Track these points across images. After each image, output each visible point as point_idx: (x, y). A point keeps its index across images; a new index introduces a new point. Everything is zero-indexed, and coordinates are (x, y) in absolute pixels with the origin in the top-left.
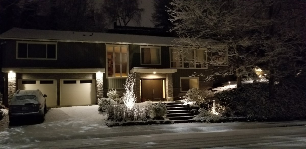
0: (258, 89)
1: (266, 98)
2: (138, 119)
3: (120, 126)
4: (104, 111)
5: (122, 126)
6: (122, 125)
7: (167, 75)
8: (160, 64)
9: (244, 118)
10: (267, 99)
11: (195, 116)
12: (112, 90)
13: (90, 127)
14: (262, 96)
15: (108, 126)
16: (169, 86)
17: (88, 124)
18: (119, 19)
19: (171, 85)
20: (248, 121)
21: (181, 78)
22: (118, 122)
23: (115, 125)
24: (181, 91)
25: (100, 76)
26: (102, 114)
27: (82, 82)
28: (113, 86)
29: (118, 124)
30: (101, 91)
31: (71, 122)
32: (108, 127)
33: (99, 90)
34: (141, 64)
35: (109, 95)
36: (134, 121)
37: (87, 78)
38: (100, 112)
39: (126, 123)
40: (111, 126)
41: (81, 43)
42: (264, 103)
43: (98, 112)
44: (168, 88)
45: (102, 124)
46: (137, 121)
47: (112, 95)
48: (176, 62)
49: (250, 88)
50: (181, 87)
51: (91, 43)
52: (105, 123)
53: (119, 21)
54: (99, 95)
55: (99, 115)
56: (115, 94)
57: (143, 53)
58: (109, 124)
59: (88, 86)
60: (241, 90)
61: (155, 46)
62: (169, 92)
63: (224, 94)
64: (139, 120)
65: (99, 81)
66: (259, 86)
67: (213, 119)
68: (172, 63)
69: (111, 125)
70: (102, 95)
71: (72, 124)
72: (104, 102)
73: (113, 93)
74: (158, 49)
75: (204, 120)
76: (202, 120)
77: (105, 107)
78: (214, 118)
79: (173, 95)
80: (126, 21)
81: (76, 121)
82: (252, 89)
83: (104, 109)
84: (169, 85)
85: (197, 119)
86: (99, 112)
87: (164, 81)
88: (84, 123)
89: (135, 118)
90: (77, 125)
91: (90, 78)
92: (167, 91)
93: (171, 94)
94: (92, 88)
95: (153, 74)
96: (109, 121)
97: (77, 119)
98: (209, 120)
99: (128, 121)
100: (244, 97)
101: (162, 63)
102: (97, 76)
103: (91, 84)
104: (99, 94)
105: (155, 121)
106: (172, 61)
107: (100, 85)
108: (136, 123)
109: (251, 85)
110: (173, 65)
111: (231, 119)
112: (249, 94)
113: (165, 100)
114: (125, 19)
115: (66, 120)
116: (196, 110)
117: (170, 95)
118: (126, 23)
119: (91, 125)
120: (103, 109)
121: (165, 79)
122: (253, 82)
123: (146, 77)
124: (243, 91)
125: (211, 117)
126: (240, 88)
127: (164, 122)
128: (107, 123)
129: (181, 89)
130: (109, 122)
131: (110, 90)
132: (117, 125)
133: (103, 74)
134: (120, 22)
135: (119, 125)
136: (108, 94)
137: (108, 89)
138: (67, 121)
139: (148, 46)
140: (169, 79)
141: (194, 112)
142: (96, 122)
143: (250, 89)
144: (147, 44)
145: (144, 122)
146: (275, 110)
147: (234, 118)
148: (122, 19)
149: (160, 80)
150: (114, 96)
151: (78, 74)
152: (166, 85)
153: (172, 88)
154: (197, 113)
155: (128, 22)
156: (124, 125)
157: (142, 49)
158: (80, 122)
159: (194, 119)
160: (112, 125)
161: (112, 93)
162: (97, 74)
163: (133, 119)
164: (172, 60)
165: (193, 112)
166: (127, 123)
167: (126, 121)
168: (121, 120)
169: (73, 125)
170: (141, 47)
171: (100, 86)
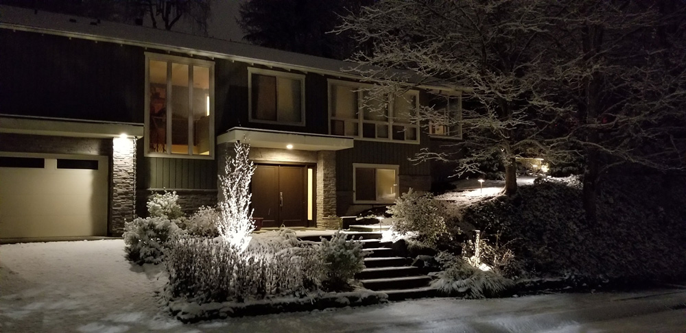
0: (554, 199)
1: (580, 224)
2: (278, 291)
3: (223, 318)
4: (146, 259)
5: (229, 318)
6: (229, 313)
7: (322, 156)
8: (304, 124)
9: (558, 279)
10: (584, 227)
11: (434, 278)
12: (162, 193)
13: (116, 324)
14: (569, 219)
15: (179, 319)
16: (325, 186)
17: (104, 315)
18: (151, 11)
19: (332, 184)
20: (568, 287)
21: (355, 165)
22: (214, 305)
23: (207, 315)
24: (355, 201)
25: (124, 147)
26: (144, 271)
27: (63, 164)
28: (166, 182)
29: (215, 313)
30: (126, 193)
31: (36, 306)
32: (180, 323)
33: (120, 190)
34: (251, 120)
35: (155, 208)
36: (268, 298)
37: (80, 152)
38: (134, 266)
39: (244, 308)
40: (193, 321)
41: (67, 38)
42: (581, 238)
43: (127, 264)
44: (322, 192)
45: (155, 312)
46: (279, 300)
47: (165, 208)
48: (343, 122)
49: (536, 197)
50: (354, 189)
51: (98, 41)
52: (166, 309)
53: (152, 15)
54: (119, 206)
55: (134, 274)
56: (175, 204)
57: (255, 89)
58: (184, 313)
59: (83, 179)
60: (516, 202)
61: (293, 71)
62: (326, 202)
63: (486, 212)
64: (283, 296)
65: (122, 163)
66: (554, 193)
67: (489, 284)
68: (333, 122)
69: (194, 317)
70: (132, 207)
71: (39, 315)
72: (145, 230)
73: (168, 201)
74: (299, 82)
75: (467, 288)
76: (461, 290)
77: (151, 247)
78: (492, 282)
79: (336, 211)
80: (171, 18)
81: (55, 301)
82: (540, 201)
83: (149, 253)
84: (326, 183)
85: (447, 287)
86: (130, 266)
87: (310, 171)
88: (86, 308)
89: (268, 290)
90: (61, 318)
91: (93, 152)
92: (320, 199)
93: (331, 208)
94: (96, 184)
95: (285, 150)
96: (178, 300)
97: (58, 292)
98: (481, 290)
99: (249, 301)
100: (531, 221)
101: (307, 122)
102: (115, 147)
103: (93, 173)
104: (121, 204)
105: (335, 298)
106: (333, 118)
107: (125, 175)
108: (276, 305)
109: (536, 191)
110: (336, 130)
111: (528, 283)
112: (538, 213)
113: (313, 224)
114: (168, 12)
115: (14, 296)
116: (430, 257)
117: (327, 212)
118: (169, 24)
119: (118, 318)
120: (145, 254)
121: (314, 167)
122: (535, 182)
123: (262, 157)
124: (523, 205)
125: (483, 280)
126: (513, 197)
127: (360, 300)
128: (175, 308)
129: (354, 195)
130: (182, 305)
131: (154, 192)
132: (213, 316)
133: (137, 142)
134: (153, 19)
135: (221, 315)
136: (151, 204)
137: (150, 189)
138: (19, 299)
139: (275, 69)
140: (326, 167)
141: (426, 264)
142: (131, 304)
143: (537, 200)
144: (272, 64)
145: (300, 300)
146: (613, 258)
147: (535, 280)
148: (160, 11)
149: (301, 169)
150: (170, 211)
151: (51, 138)
152: (317, 184)
153: (334, 192)
154: (436, 267)
155: (177, 19)
156: (238, 313)
157: (255, 76)
158: (71, 304)
159: (435, 285)
160: (196, 316)
161: (164, 201)
162: (115, 141)
163: (261, 292)
164: (333, 115)
165: (420, 262)
166: (247, 307)
167: (240, 300)
168: (222, 296)
169: (46, 320)
170: (251, 70)
171: (124, 178)
